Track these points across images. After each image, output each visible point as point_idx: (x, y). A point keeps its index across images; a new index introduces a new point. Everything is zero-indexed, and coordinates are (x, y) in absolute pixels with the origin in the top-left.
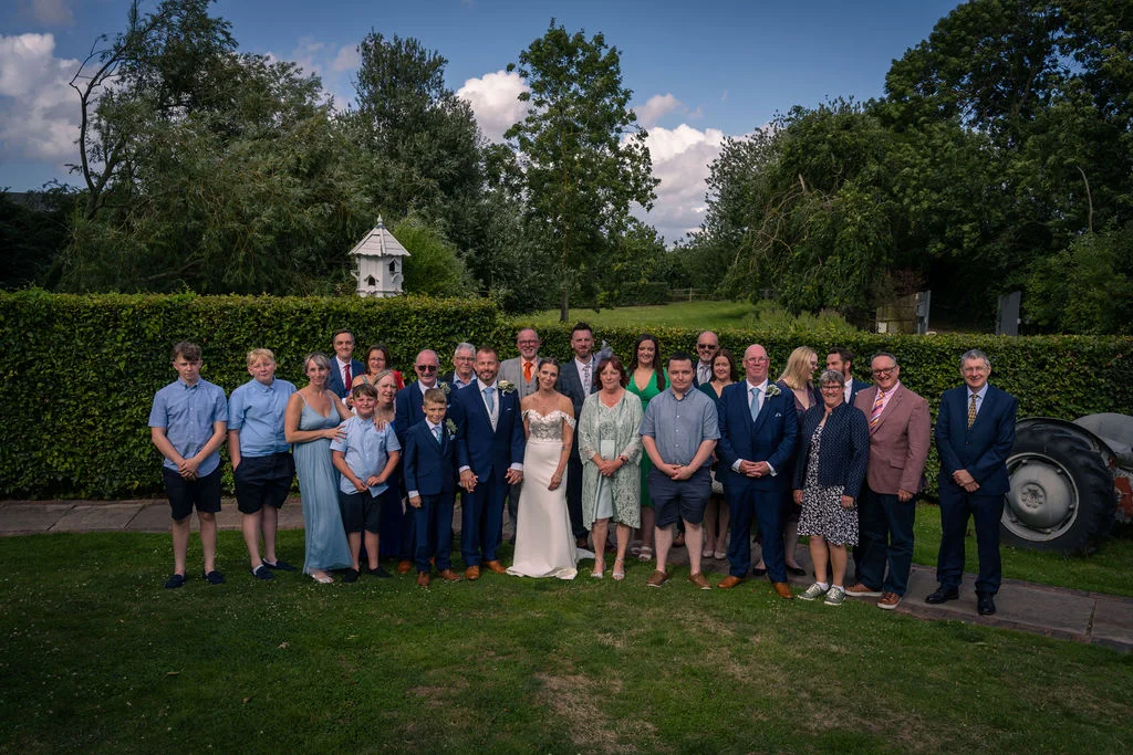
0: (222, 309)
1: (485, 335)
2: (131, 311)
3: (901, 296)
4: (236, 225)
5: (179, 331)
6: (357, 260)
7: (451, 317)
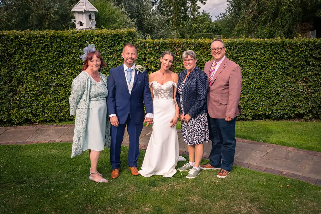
6: (74, 14)
7: (113, 37)
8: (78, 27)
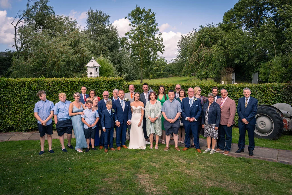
0: (52, 82)
1: (121, 87)
2: (28, 82)
3: (228, 74)
4: (55, 60)
5: (41, 88)
6: (87, 68)
7: (112, 82)
8: (89, 75)
